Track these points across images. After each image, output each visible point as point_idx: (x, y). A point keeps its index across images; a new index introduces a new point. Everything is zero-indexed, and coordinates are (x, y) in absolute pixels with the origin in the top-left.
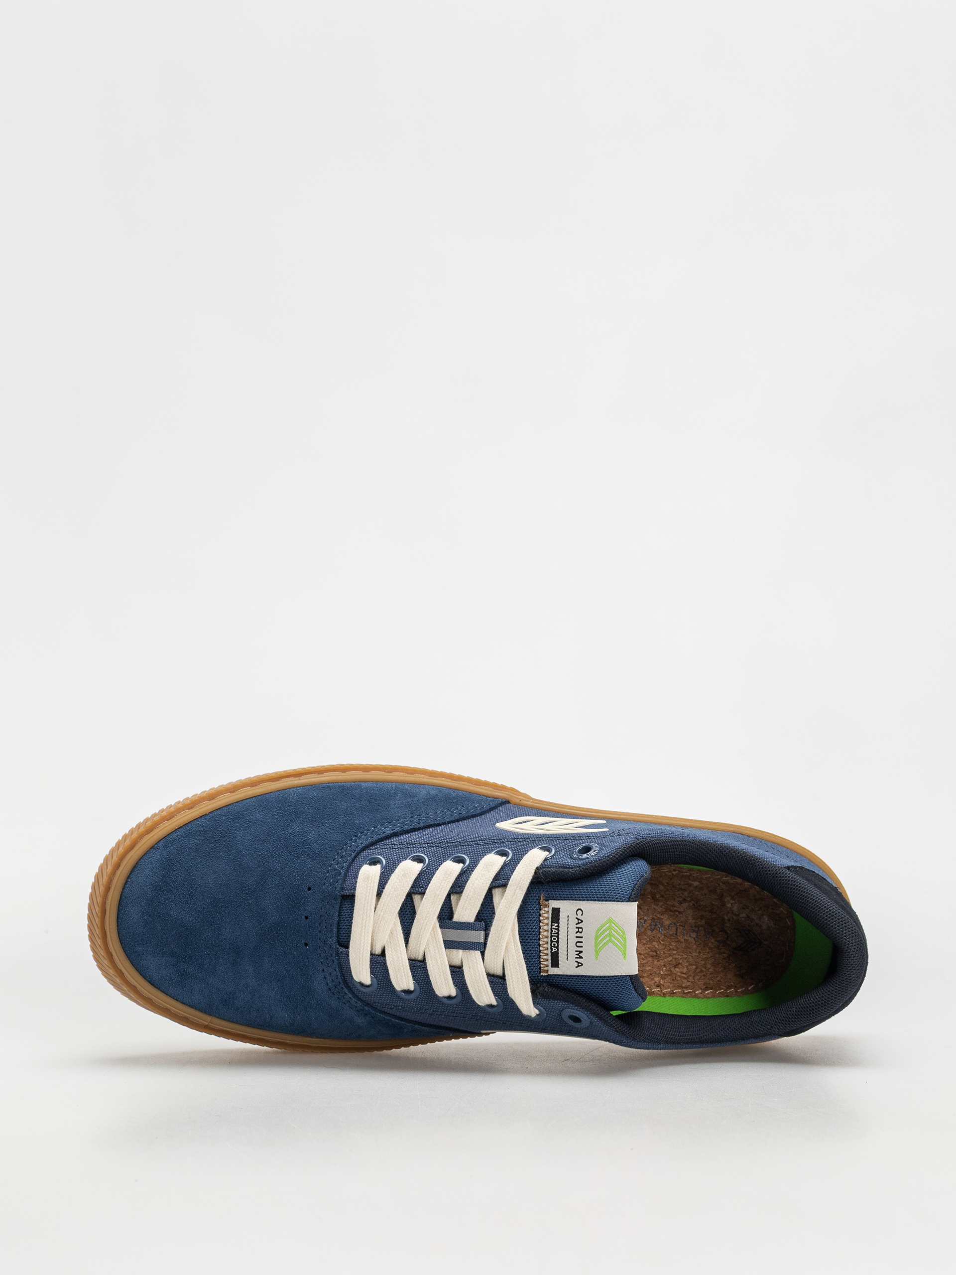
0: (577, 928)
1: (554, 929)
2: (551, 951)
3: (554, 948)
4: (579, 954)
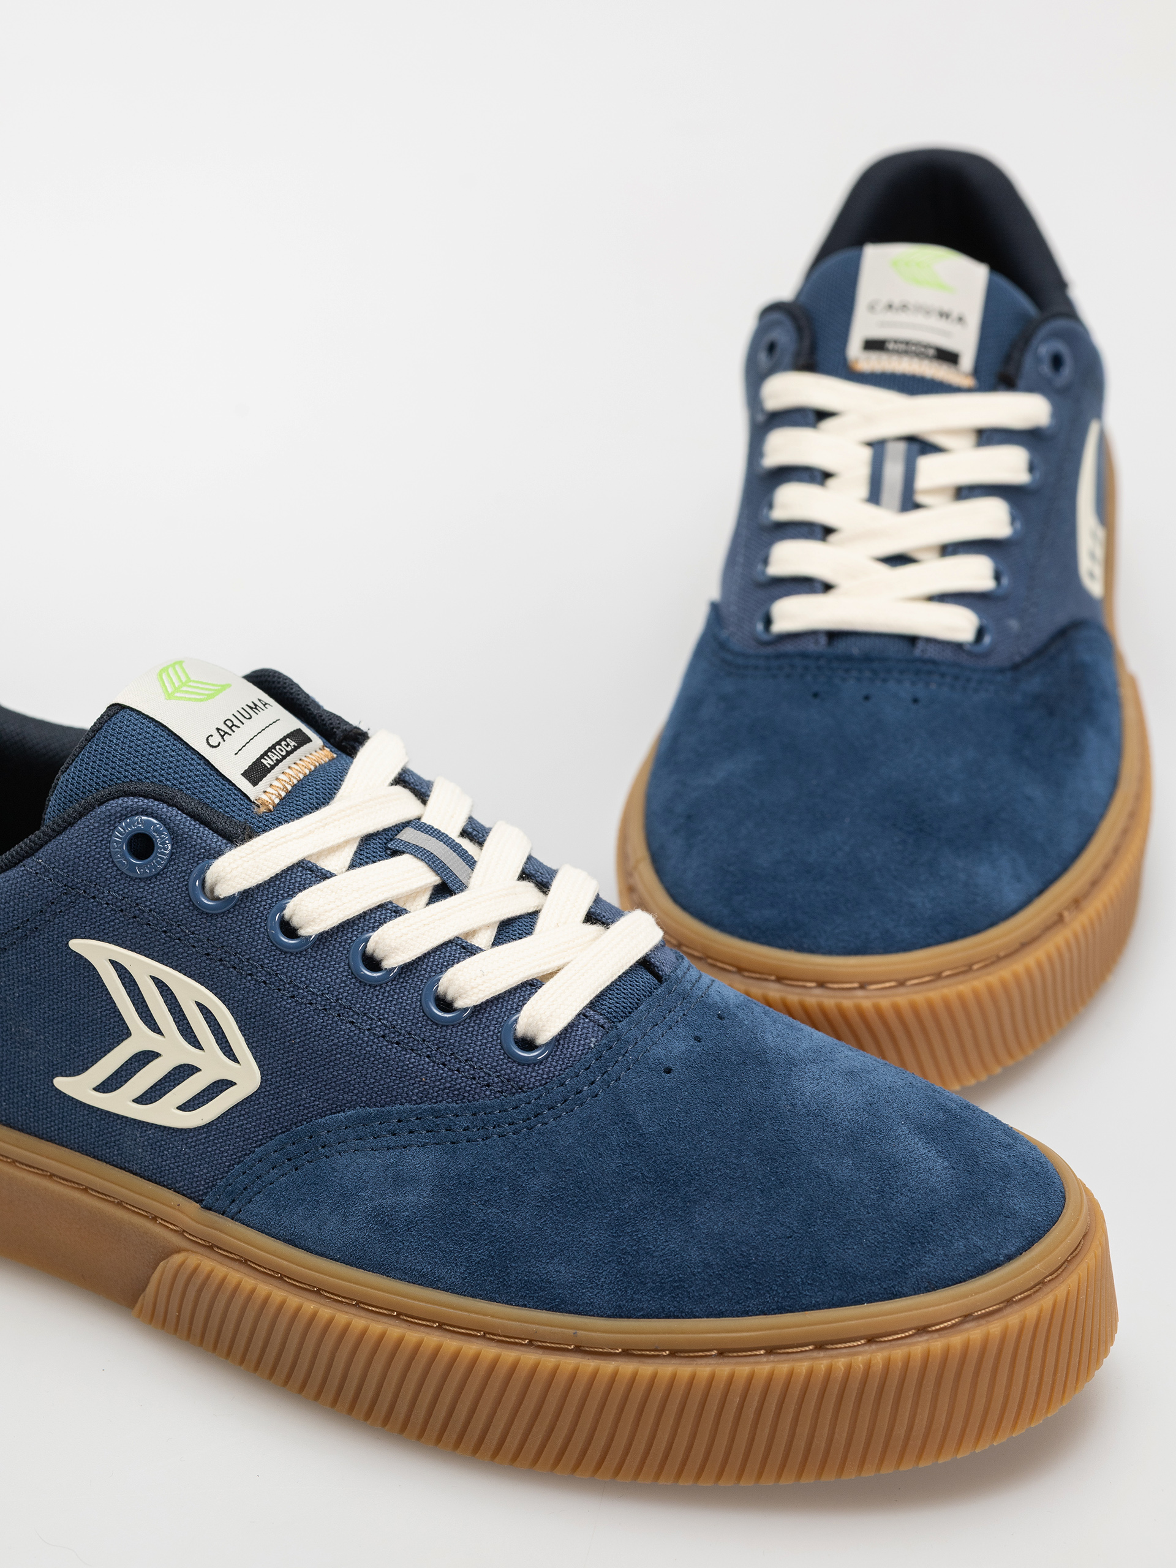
0: (233, 731)
1: (272, 761)
2: (297, 749)
3: (290, 747)
4: (256, 707)
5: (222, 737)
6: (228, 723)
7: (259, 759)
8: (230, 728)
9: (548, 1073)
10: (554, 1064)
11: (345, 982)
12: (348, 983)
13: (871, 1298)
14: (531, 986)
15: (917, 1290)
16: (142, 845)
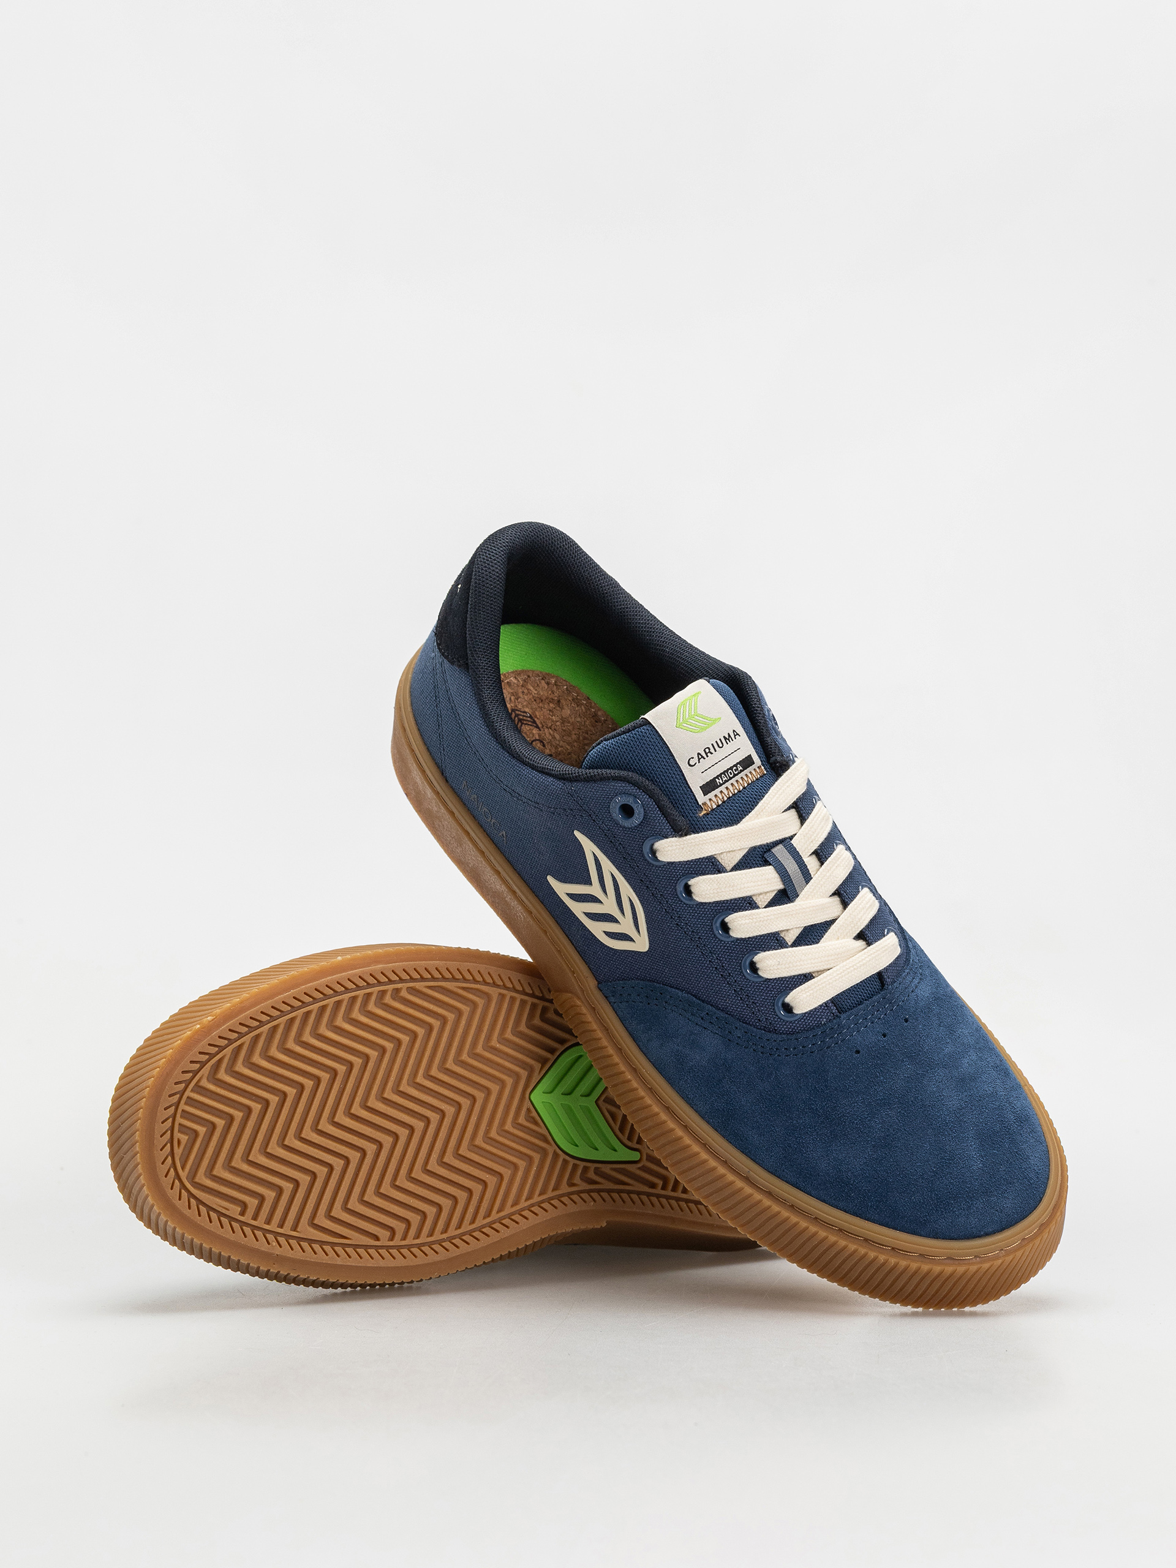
0: (707, 756)
1: (722, 780)
2: (743, 771)
3: (739, 769)
4: (728, 739)
5: (699, 759)
6: (707, 750)
7: (715, 778)
8: (706, 754)
9: (793, 1029)
10: (798, 1025)
11: (707, 931)
12: (708, 932)
13: (903, 1230)
14: (807, 977)
15: (928, 1236)
16: (627, 811)
